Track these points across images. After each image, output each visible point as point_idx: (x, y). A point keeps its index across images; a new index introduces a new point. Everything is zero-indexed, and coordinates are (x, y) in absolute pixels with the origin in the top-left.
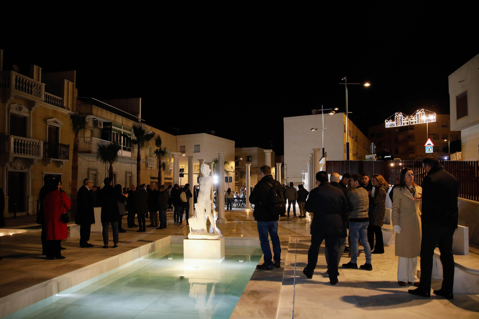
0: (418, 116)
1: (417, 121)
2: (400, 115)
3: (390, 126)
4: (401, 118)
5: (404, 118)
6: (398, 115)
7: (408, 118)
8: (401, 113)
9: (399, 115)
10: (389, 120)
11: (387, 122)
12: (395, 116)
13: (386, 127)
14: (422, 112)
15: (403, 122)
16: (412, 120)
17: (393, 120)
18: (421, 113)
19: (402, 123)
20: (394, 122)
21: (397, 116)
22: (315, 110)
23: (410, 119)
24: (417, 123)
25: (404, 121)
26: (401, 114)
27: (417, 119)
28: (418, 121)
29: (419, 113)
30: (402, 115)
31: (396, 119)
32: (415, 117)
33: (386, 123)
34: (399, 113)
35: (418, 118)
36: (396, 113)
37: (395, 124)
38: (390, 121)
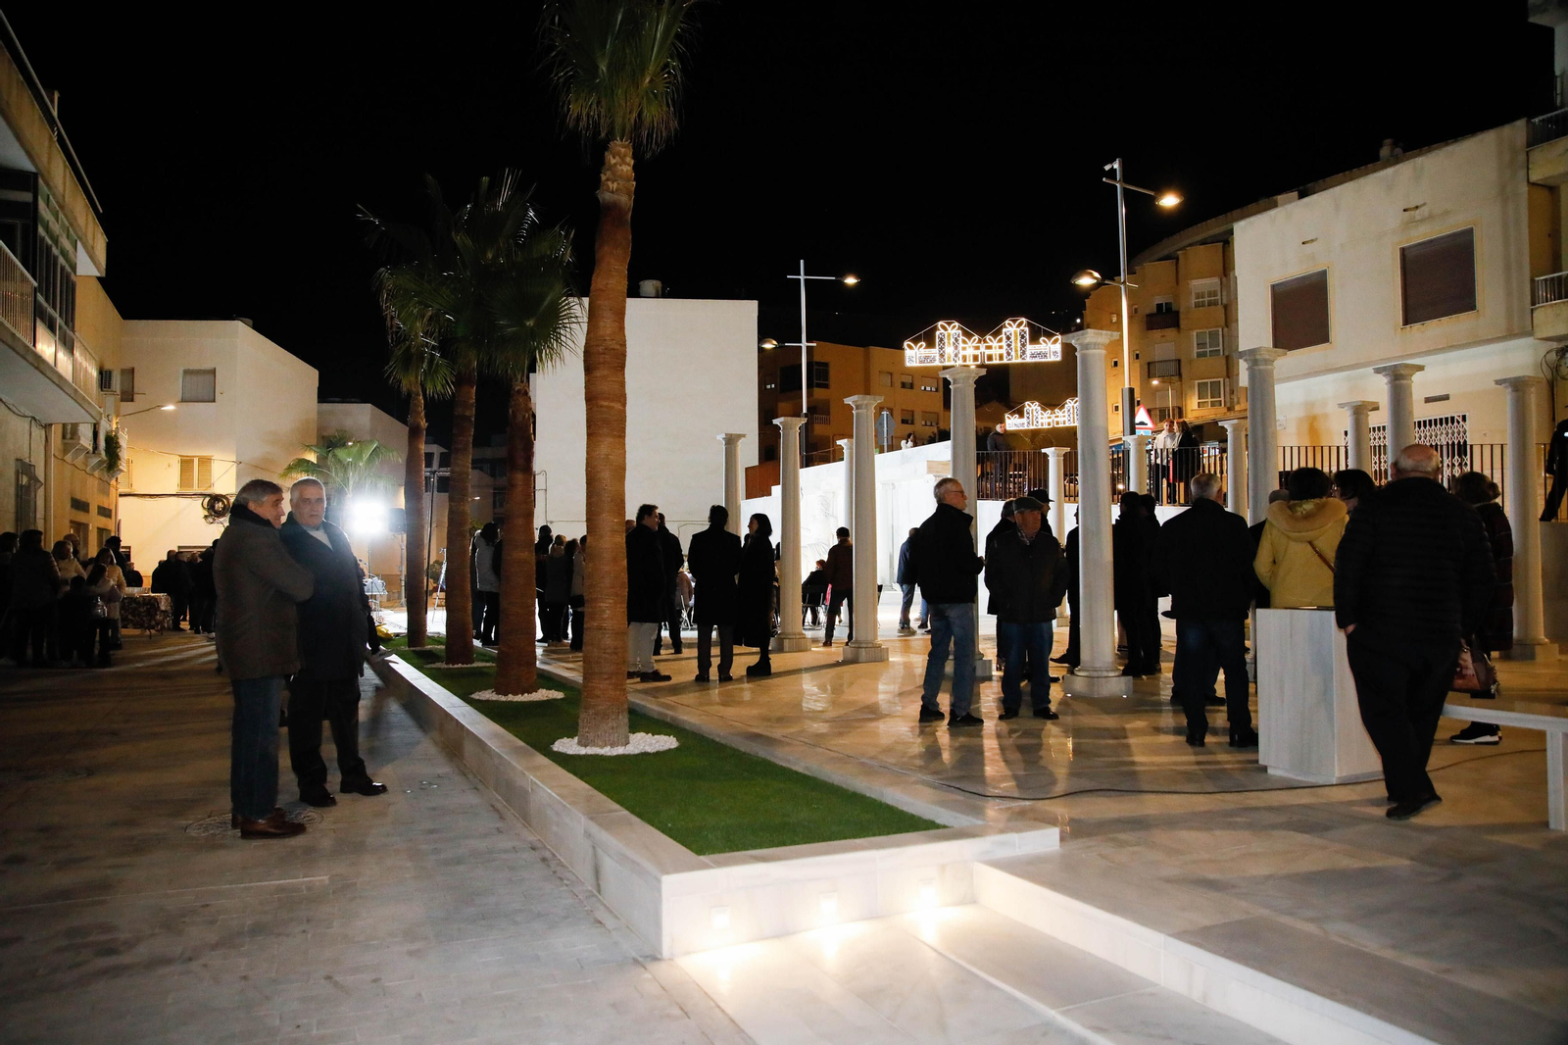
0: (1008, 338)
1: (1005, 355)
2: (954, 331)
3: (921, 362)
4: (956, 340)
5: (964, 342)
6: (946, 329)
7: (980, 341)
8: (957, 324)
9: (949, 329)
10: (916, 341)
11: (910, 347)
12: (938, 333)
13: (908, 364)
14: (1022, 328)
15: (962, 353)
16: (989, 348)
17: (931, 344)
18: (1018, 330)
19: (960, 356)
20: (933, 350)
21: (942, 331)
22: (654, 282)
23: (982, 346)
24: (1005, 361)
25: (964, 349)
26: (954, 327)
27: (1005, 347)
28: (1009, 354)
29: (1010, 328)
30: (960, 331)
31: (941, 340)
32: (1000, 340)
33: (908, 353)
34: (949, 324)
35: (1009, 346)
36: (940, 323)
37: (937, 358)
38: (921, 346)
